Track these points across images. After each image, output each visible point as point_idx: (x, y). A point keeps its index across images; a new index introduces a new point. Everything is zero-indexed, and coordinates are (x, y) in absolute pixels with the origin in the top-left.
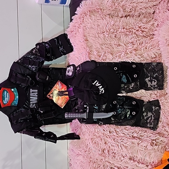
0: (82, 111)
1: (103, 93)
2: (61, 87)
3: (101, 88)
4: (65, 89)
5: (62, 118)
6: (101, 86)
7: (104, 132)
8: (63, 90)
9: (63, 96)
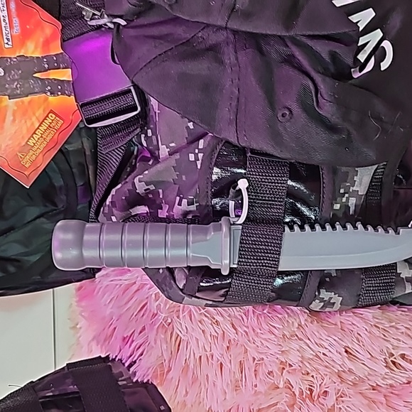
0: (186, 214)
1: (385, 65)
2: (17, 29)
3: (369, 29)
4: (47, 43)
5: (27, 254)
6: (369, 14)
7: (349, 364)
8: (32, 50)
9: (27, 96)
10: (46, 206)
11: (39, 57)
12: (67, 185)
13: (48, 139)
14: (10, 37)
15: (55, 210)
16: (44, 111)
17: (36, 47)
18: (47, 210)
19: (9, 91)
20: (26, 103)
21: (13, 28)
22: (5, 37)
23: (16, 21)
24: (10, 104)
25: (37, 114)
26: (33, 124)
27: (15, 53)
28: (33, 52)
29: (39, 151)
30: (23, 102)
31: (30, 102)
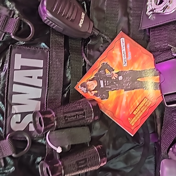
9: (134, 90)
10: (135, 143)
11: (140, 71)
12: (145, 133)
13: (143, 111)
14: (126, 61)
15: (139, 145)
16: (142, 97)
17: (139, 66)
18: (135, 145)
19: (125, 87)
20: (133, 93)
21: (128, 57)
22: (124, 61)
23: (130, 54)
24: (125, 94)
25: (138, 99)
26: (136, 104)
27: (128, 69)
28: (137, 68)
29: (138, 117)
30: (131, 93)
31: (135, 93)
